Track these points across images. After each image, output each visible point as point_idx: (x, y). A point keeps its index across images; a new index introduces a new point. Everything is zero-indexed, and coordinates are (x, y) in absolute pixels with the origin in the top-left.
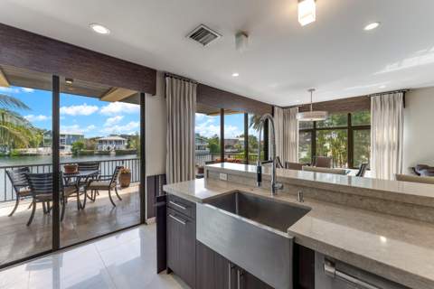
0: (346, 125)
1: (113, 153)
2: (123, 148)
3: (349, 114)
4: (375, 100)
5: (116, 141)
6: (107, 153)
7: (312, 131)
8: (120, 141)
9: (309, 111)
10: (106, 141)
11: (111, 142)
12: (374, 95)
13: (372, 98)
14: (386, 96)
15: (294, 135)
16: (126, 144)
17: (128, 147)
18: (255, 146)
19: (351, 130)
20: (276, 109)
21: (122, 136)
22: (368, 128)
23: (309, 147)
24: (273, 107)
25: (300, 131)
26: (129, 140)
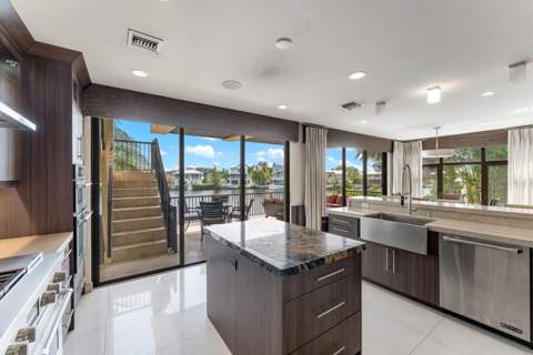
0: (480, 160)
1: (191, 188)
2: (199, 182)
3: (483, 149)
4: (513, 134)
5: (193, 175)
7: (437, 166)
8: (197, 175)
9: (434, 148)
11: (188, 176)
12: (511, 129)
13: (509, 132)
14: (526, 130)
15: (417, 171)
16: (203, 178)
17: (204, 181)
18: (356, 182)
19: (485, 166)
20: (396, 143)
21: (197, 169)
22: (506, 163)
23: (434, 183)
24: (392, 142)
25: (424, 166)
26: (205, 174)
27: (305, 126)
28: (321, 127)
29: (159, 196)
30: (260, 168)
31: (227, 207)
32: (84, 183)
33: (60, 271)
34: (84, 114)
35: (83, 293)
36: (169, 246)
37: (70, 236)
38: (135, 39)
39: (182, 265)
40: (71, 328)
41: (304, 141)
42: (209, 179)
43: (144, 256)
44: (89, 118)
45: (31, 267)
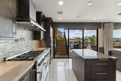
1: (73, 42)
2: (76, 41)
5: (74, 39)
6: (72, 42)
10: (72, 39)
11: (73, 39)
16: (76, 40)
17: (77, 41)
21: (75, 38)
26: (77, 39)
27: (104, 23)
28: (111, 23)
29: (65, 43)
30: (93, 37)
31: (80, 47)
32: (52, 40)
33: (48, 53)
34: (52, 28)
35: (52, 59)
36: (67, 54)
37: (50, 48)
38: (58, 13)
39: (68, 58)
40: (50, 63)
41: (104, 28)
42: (78, 40)
43: (62, 55)
44: (53, 28)
45: (45, 51)
